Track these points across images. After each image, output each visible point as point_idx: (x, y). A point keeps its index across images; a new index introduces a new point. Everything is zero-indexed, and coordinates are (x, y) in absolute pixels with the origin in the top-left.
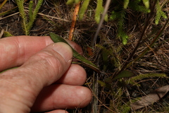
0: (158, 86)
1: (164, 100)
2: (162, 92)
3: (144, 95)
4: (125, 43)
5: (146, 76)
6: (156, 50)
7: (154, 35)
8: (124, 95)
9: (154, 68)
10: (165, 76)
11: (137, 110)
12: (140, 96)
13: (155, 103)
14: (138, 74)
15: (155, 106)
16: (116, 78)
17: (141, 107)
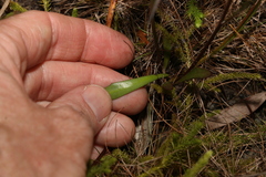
0: (248, 93)
1: (257, 115)
2: (255, 103)
3: (225, 107)
4: (198, 25)
5: (230, 76)
6: (246, 37)
7: (244, 13)
8: (195, 105)
9: (242, 65)
10: (259, 77)
11: (215, 130)
12: (220, 108)
13: (243, 120)
14: (218, 73)
15: (243, 124)
16: (183, 79)
17: (221, 125)
